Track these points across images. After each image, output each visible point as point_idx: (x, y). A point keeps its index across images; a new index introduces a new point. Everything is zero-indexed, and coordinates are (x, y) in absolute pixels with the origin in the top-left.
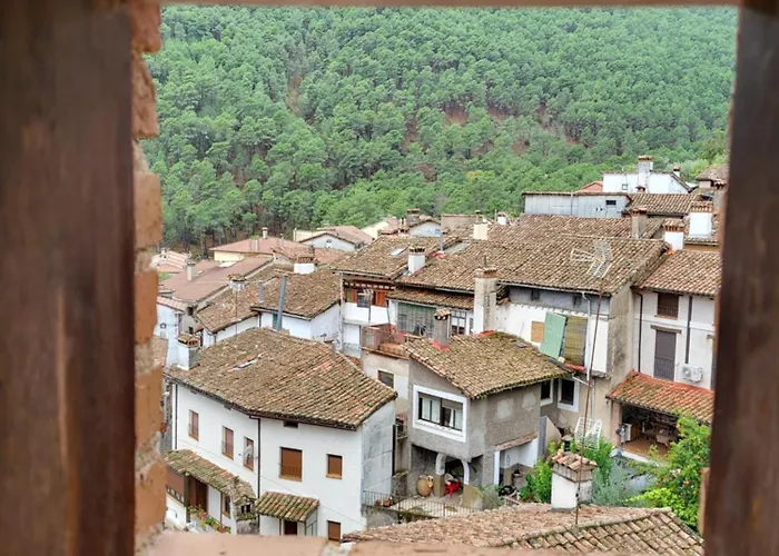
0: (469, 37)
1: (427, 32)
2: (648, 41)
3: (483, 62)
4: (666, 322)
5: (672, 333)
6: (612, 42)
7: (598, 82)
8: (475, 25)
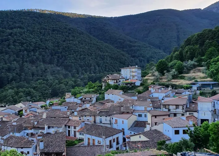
0: (37, 43)
1: (25, 41)
2: (83, 45)
3: (41, 50)
4: (69, 129)
5: (70, 131)
6: (75, 45)
7: (71, 55)
8: (38, 39)
